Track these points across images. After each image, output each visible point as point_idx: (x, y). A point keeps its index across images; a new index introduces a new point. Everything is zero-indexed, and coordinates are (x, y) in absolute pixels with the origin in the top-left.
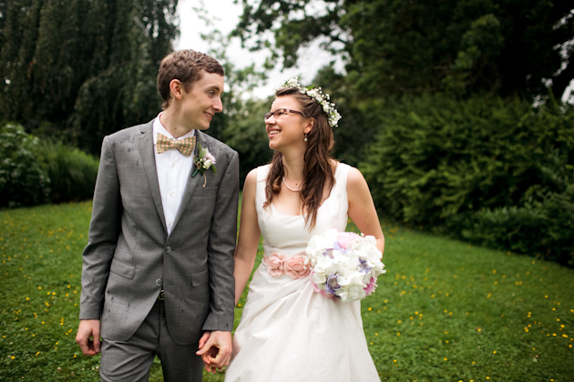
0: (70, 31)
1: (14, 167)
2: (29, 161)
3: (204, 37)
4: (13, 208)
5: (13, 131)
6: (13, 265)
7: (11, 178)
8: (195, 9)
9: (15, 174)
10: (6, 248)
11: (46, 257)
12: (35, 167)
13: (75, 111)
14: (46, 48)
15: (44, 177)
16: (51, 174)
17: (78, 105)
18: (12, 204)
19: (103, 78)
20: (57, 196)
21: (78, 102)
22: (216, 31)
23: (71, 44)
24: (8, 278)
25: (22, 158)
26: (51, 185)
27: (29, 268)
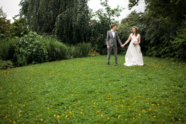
1: (34, 48)
2: (39, 45)
4: (34, 64)
5: (33, 34)
6: (33, 92)
7: (33, 52)
9: (34, 50)
10: (30, 82)
11: (49, 87)
12: (42, 47)
13: (55, 27)
15: (45, 51)
16: (48, 50)
17: (56, 24)
18: (33, 62)
19: (65, 14)
20: (51, 59)
21: (56, 23)
23: (52, 3)
24: (31, 101)
25: (36, 44)
26: (48, 54)
27: (42, 94)
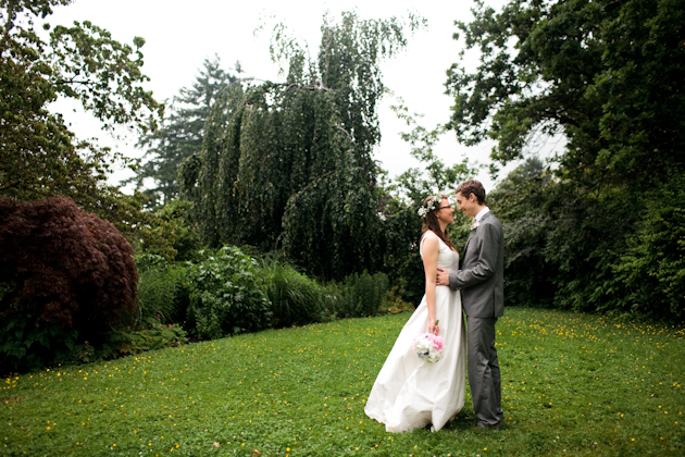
0: (269, 146)
1: (237, 290)
2: (249, 283)
3: (406, 137)
4: (238, 334)
5: (231, 253)
7: (234, 301)
8: (394, 108)
9: (239, 297)
12: (256, 289)
13: (283, 229)
14: (249, 165)
15: (264, 299)
16: (271, 297)
17: (286, 222)
18: (237, 329)
19: (309, 191)
20: (278, 321)
21: (285, 218)
22: (419, 129)
23: (271, 159)
25: (242, 280)
26: (271, 308)
